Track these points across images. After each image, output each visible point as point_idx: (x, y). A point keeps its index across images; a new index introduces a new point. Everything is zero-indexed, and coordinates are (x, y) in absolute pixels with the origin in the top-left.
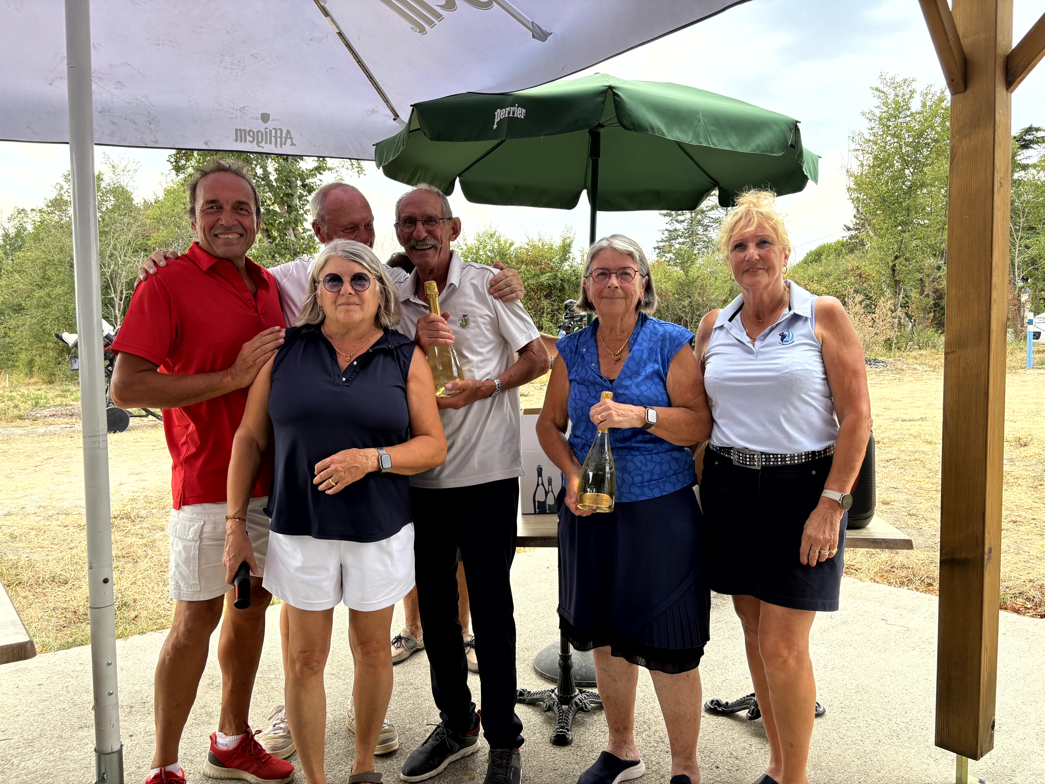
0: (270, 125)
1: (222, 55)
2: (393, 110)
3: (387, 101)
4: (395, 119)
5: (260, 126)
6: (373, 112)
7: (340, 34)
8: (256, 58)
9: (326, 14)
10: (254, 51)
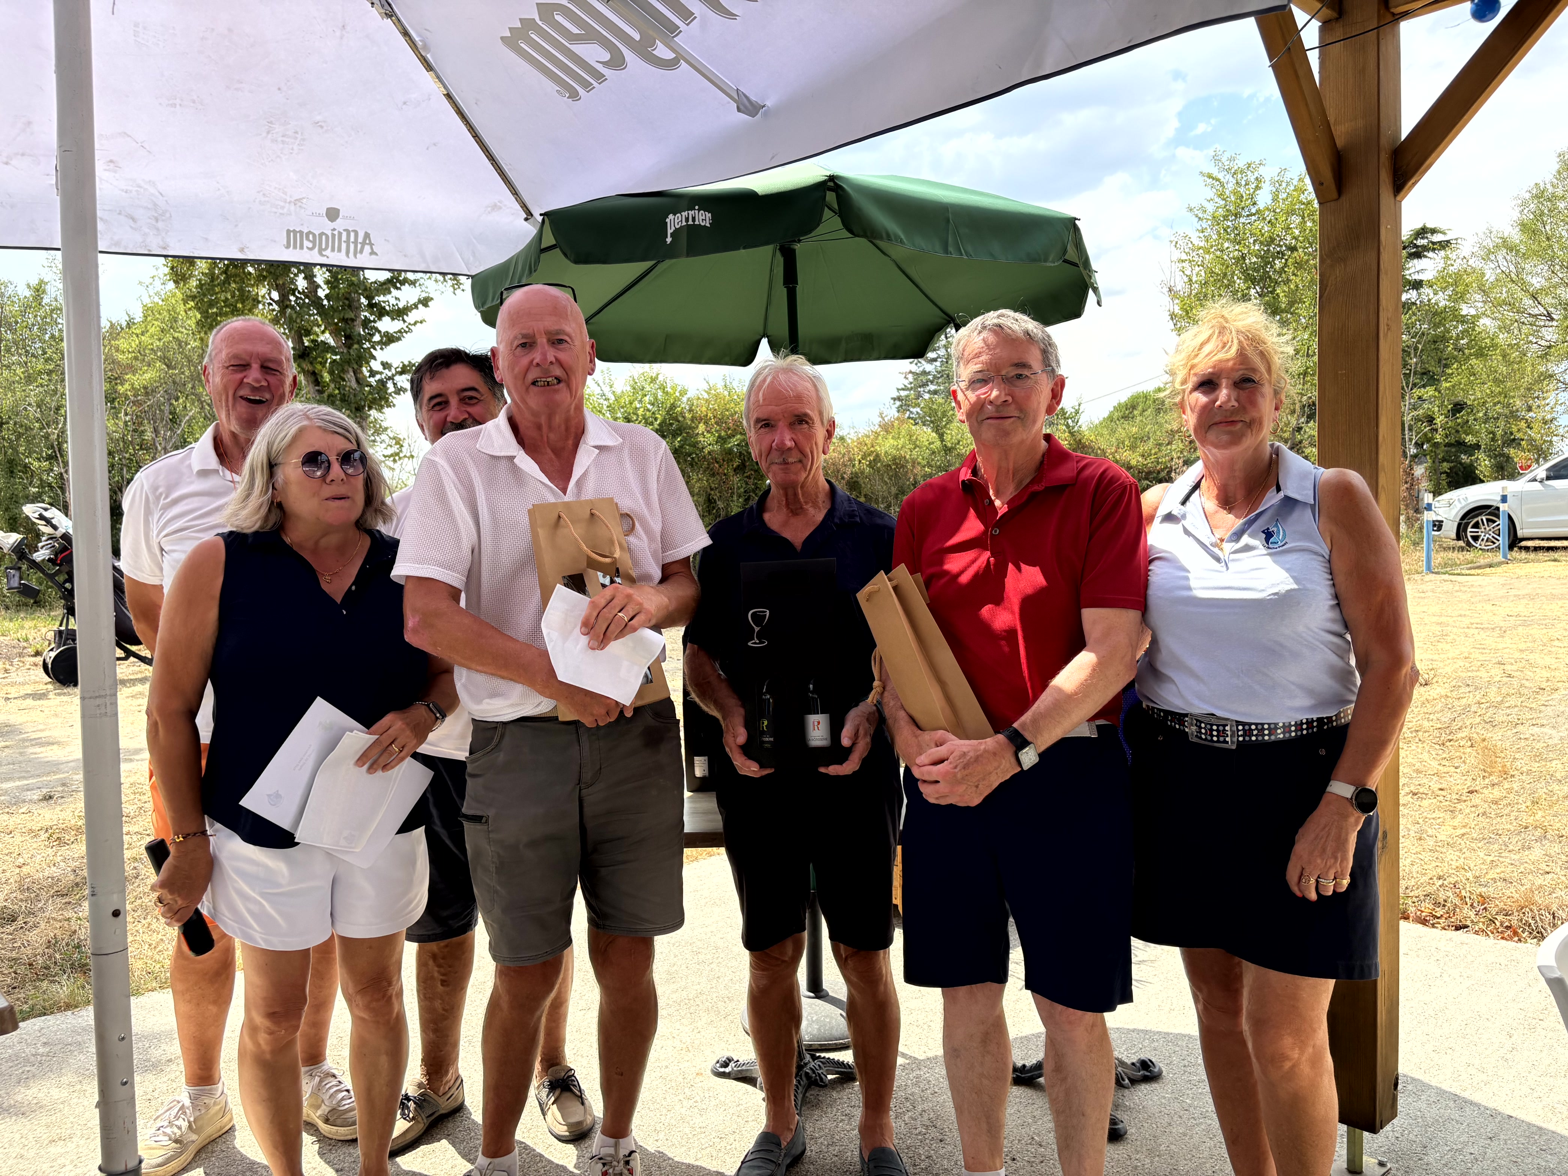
0: (340, 224)
1: (271, 122)
2: (524, 206)
4: (526, 219)
5: (327, 227)
6: (495, 208)
8: (322, 127)
9: (429, 67)
10: (318, 118)
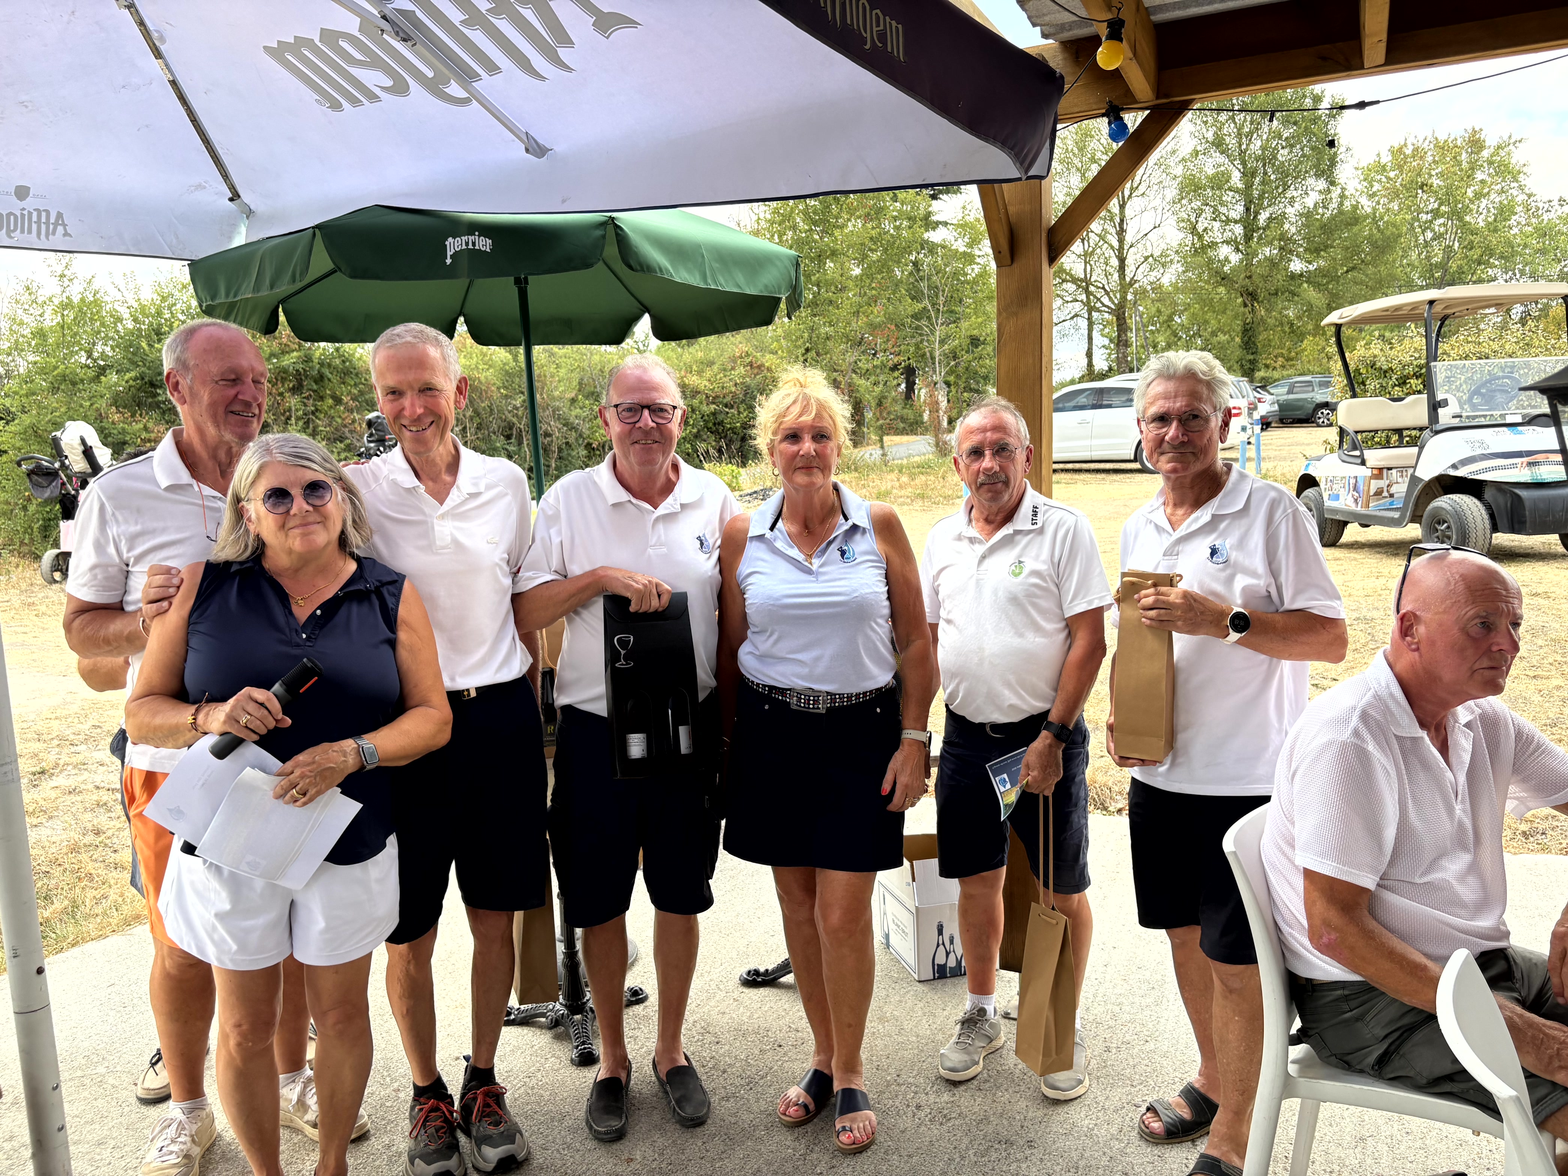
0: (30, 203)
2: (232, 188)
3: (226, 176)
4: (231, 200)
5: (16, 206)
6: (200, 187)
7: (174, 83)
8: (26, 107)
9: (158, 54)
10: (24, 98)
